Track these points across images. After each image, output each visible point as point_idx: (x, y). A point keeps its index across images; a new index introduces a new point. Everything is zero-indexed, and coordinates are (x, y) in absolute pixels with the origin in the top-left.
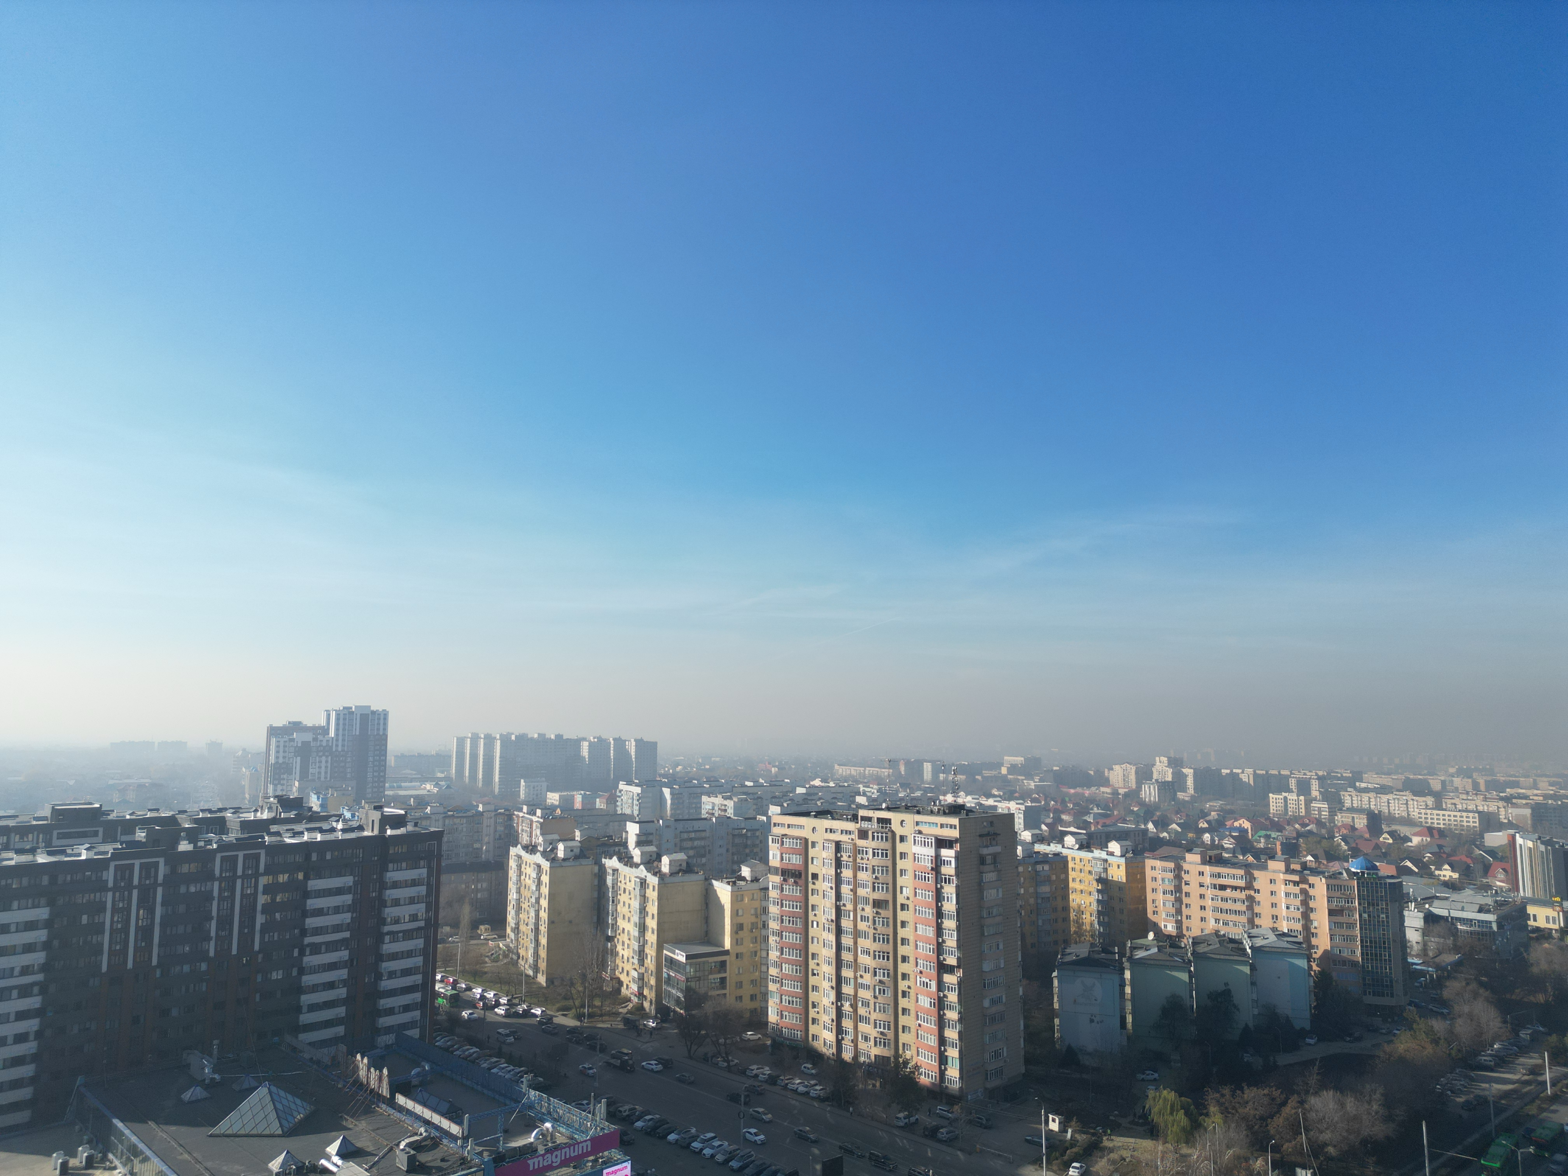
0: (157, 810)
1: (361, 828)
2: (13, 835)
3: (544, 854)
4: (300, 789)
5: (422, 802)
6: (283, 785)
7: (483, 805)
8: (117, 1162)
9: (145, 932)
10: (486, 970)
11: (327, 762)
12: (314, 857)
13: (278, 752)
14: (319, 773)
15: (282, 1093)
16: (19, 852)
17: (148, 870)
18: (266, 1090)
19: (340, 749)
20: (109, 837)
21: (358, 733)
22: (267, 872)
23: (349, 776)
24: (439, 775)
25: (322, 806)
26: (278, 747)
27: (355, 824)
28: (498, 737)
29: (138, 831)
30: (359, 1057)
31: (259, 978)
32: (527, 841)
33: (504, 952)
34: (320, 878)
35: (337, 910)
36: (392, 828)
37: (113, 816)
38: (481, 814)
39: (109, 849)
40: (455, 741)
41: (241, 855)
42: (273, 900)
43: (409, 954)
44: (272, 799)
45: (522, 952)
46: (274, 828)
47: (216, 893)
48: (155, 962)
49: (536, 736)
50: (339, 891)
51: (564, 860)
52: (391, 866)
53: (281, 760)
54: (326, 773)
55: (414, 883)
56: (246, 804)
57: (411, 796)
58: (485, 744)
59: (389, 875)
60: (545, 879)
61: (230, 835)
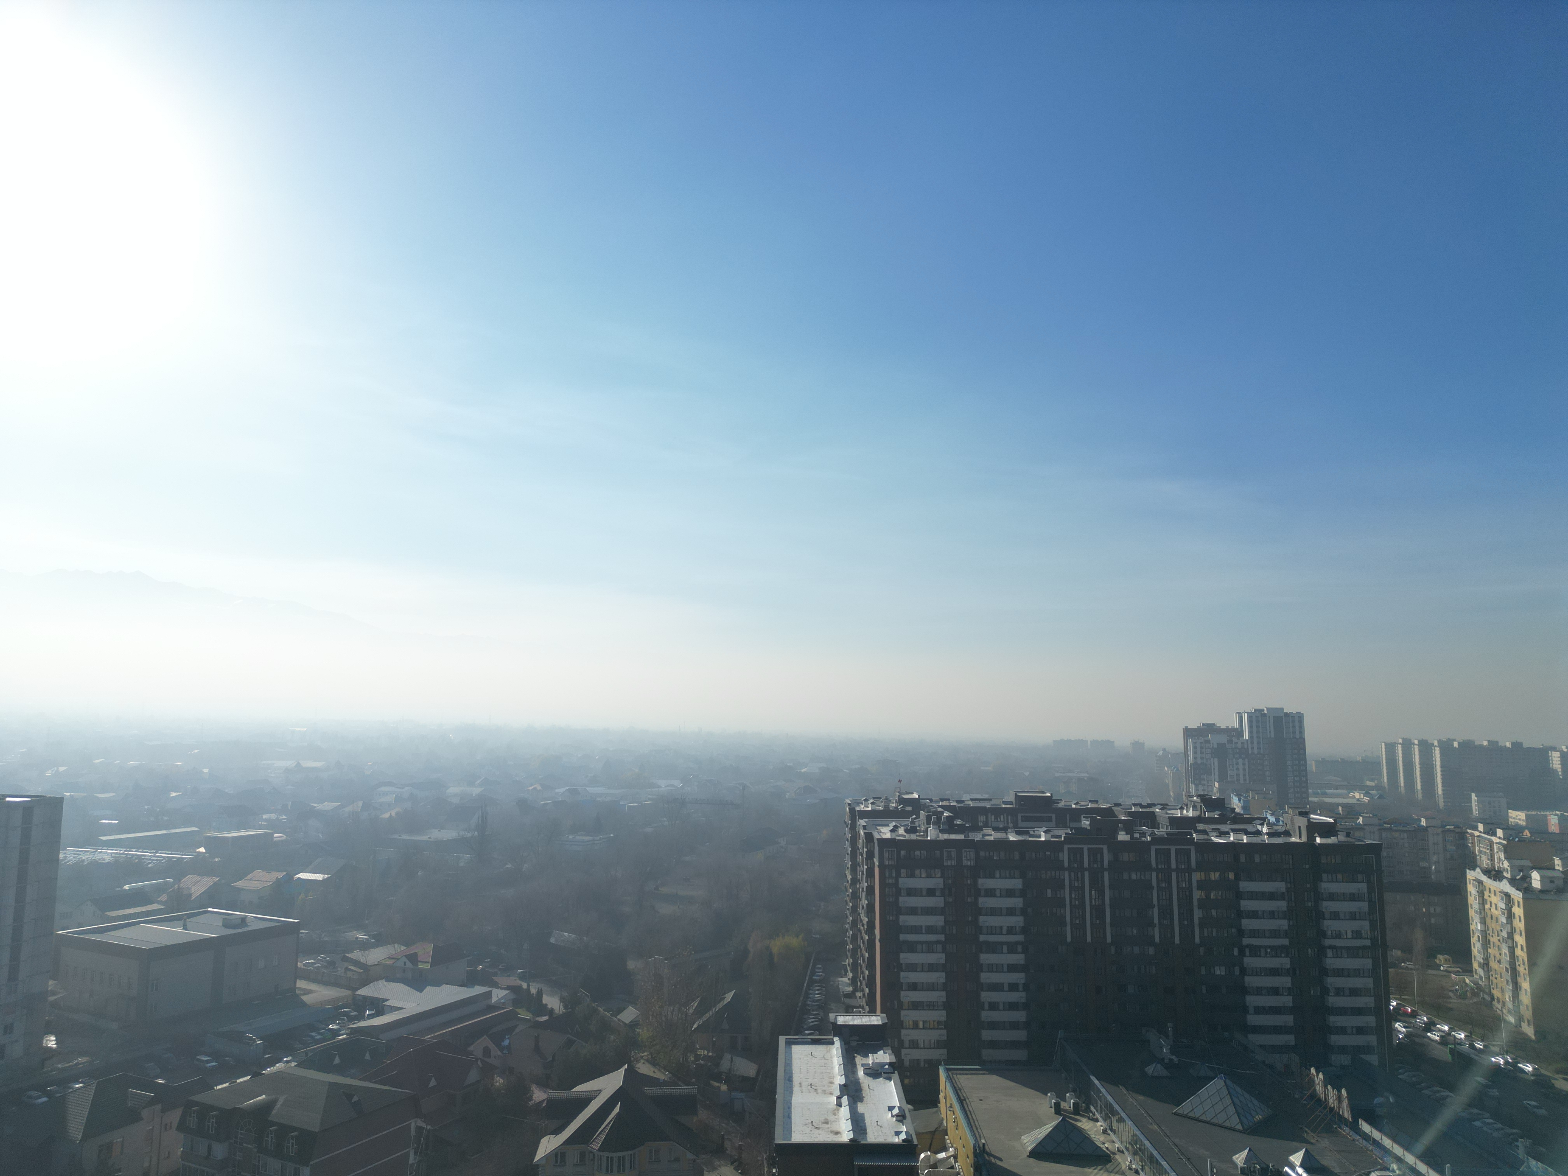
0: (1097, 802)
1: (1287, 834)
2: (989, 814)
3: (1513, 882)
4: (1220, 790)
5: (1352, 811)
6: (1204, 785)
7: (1427, 819)
8: (1098, 1116)
9: (1099, 911)
10: (1451, 1006)
11: (1244, 764)
12: (1243, 859)
13: (1195, 753)
14: (1238, 775)
15: (1238, 1090)
16: (996, 829)
17: (1095, 854)
18: (1222, 1083)
19: (1256, 751)
20: (1061, 824)
21: (1273, 736)
22: (1199, 868)
23: (1268, 779)
24: (1369, 783)
25: (1244, 808)
26: (1195, 748)
27: (1280, 828)
28: (1436, 743)
29: (1082, 819)
30: (1313, 1070)
31: (1203, 971)
32: (1487, 864)
33: (1472, 989)
34: (1251, 880)
35: (1272, 915)
36: (1321, 837)
37: (1061, 805)
38: (1425, 829)
39: (1062, 833)
40: (1383, 746)
41: (1173, 849)
42: (1208, 896)
43: (1357, 973)
44: (1195, 798)
45: (1496, 993)
46: (1200, 826)
47: (1154, 883)
48: (1109, 940)
49: (1485, 743)
50: (1272, 896)
51: (1541, 891)
52: (1325, 876)
53: (1199, 762)
54: (1244, 775)
55: (1353, 898)
56: (1172, 801)
57: (1339, 804)
58: (1420, 751)
59: (1324, 885)
60: (1518, 911)
61: (1161, 829)
